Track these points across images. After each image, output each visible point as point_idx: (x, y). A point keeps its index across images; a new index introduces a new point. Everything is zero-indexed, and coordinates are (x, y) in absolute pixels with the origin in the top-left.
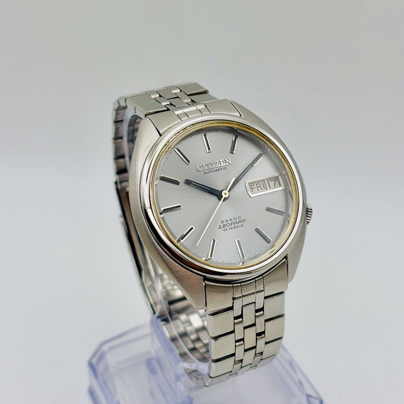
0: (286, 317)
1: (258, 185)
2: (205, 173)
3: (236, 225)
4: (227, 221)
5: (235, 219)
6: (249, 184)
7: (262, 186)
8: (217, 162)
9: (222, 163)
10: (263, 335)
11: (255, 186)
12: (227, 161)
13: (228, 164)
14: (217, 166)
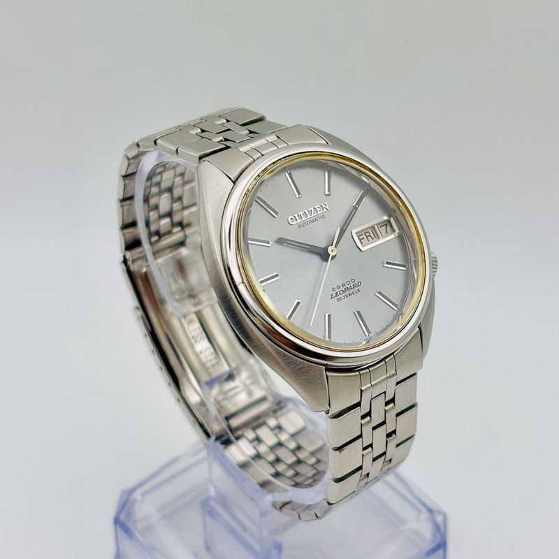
0: (419, 407)
1: (367, 234)
2: (299, 227)
3: (351, 291)
4: (339, 287)
5: (348, 283)
6: (356, 233)
7: (372, 235)
8: (312, 209)
9: (318, 210)
10: (394, 436)
11: (364, 236)
12: (324, 206)
13: (325, 210)
14: (313, 215)
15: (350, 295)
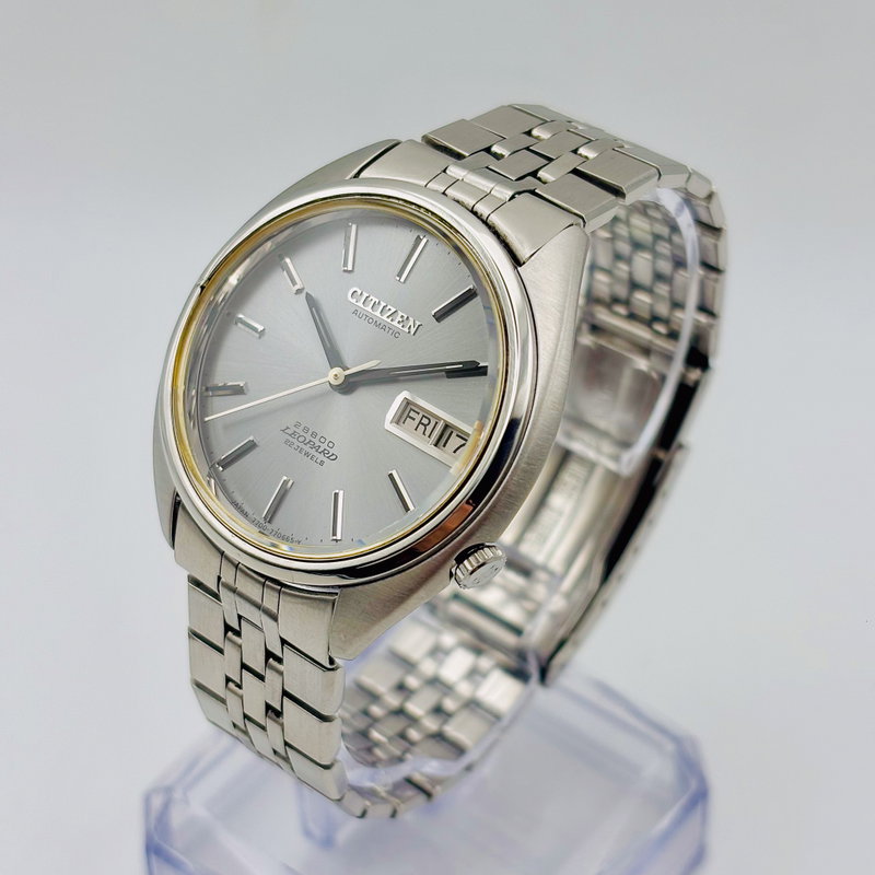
1: (425, 421)
2: (355, 312)
3: (313, 452)
4: (306, 430)
5: (322, 440)
7: (429, 428)
8: (393, 309)
9: (399, 318)
10: (279, 719)
11: (418, 418)
12: (411, 323)
13: (407, 330)
14: (384, 318)
15: (307, 454)
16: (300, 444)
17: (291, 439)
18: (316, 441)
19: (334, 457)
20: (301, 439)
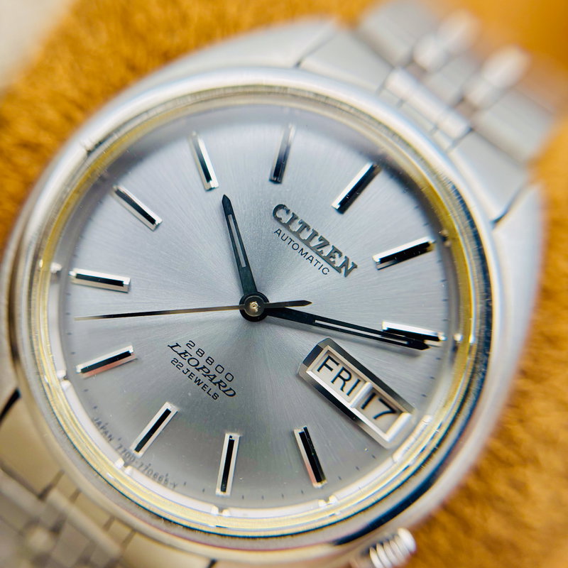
1: (345, 375)
3: (206, 380)
4: (201, 353)
5: (219, 369)
11: (337, 369)
15: (198, 382)
16: (189, 367)
17: (180, 360)
18: (212, 368)
19: (231, 393)
20: (192, 362)
